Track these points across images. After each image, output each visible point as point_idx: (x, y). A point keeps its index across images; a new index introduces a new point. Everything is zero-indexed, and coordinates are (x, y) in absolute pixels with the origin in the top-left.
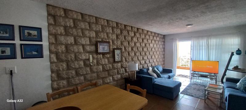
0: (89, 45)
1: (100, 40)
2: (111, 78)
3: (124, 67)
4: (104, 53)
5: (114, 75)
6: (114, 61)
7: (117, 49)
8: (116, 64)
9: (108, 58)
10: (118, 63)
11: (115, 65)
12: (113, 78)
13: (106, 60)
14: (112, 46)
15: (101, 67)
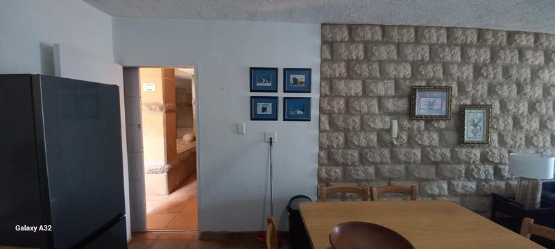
0: (393, 97)
1: (423, 84)
2: (445, 186)
3: (490, 163)
4: (431, 117)
5: (454, 179)
6: (461, 141)
7: (475, 106)
8: (464, 150)
9: (440, 131)
10: (473, 147)
11: (463, 152)
12: (450, 185)
13: (435, 136)
14: (458, 99)
15: (418, 152)
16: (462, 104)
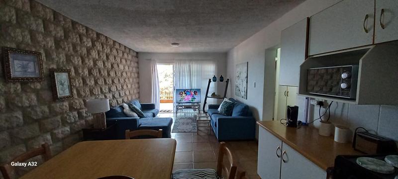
1: (14, 46)
2: (49, 137)
4: (27, 79)
5: (55, 129)
6: (55, 97)
8: (58, 105)
9: (37, 92)
10: (63, 101)
12: (52, 135)
13: (33, 97)
14: (46, 64)
16: (51, 68)
